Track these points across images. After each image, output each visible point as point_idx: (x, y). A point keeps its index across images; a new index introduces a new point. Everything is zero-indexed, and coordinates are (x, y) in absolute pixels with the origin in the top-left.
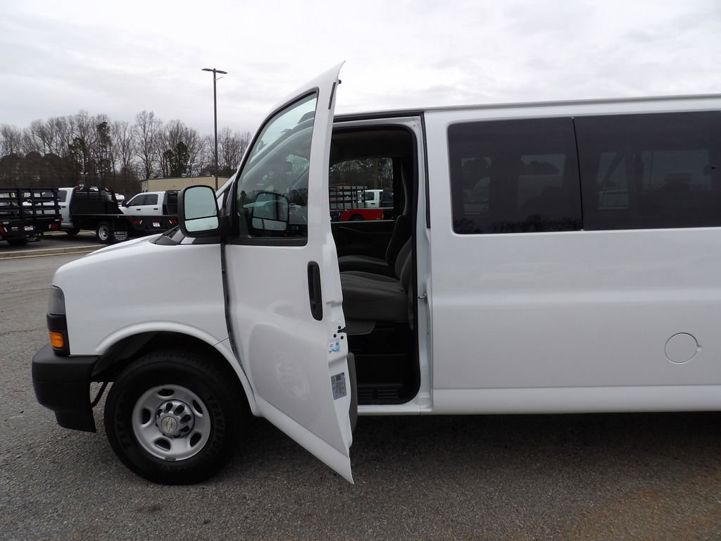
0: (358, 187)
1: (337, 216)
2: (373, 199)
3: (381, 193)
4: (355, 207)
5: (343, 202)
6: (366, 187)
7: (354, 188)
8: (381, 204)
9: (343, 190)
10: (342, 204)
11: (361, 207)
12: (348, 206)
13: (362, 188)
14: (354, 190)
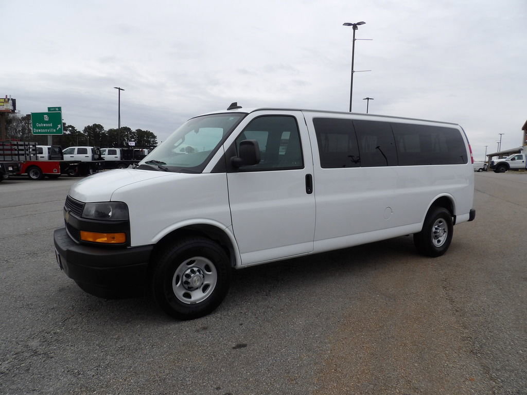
0: (31, 143)
1: (17, 166)
2: (42, 153)
3: (49, 148)
4: (28, 159)
5: (18, 155)
6: (37, 143)
7: (27, 143)
8: (50, 158)
9: (17, 145)
10: (17, 157)
11: (33, 159)
12: (22, 158)
13: (33, 143)
14: (27, 145)
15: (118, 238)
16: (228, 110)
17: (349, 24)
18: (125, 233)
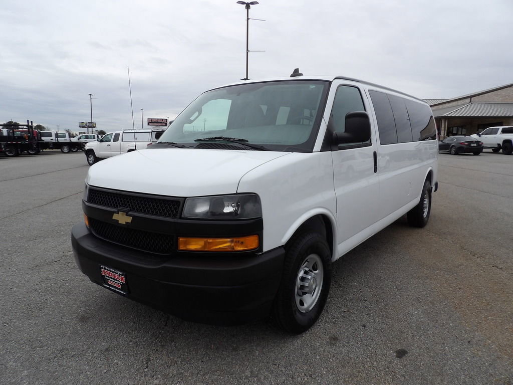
15: (250, 243)
16: (291, 76)
17: (243, 3)
18: (258, 234)
